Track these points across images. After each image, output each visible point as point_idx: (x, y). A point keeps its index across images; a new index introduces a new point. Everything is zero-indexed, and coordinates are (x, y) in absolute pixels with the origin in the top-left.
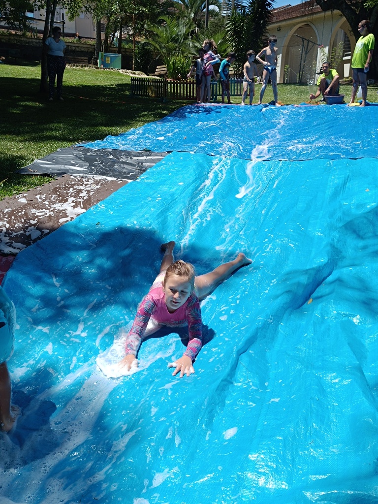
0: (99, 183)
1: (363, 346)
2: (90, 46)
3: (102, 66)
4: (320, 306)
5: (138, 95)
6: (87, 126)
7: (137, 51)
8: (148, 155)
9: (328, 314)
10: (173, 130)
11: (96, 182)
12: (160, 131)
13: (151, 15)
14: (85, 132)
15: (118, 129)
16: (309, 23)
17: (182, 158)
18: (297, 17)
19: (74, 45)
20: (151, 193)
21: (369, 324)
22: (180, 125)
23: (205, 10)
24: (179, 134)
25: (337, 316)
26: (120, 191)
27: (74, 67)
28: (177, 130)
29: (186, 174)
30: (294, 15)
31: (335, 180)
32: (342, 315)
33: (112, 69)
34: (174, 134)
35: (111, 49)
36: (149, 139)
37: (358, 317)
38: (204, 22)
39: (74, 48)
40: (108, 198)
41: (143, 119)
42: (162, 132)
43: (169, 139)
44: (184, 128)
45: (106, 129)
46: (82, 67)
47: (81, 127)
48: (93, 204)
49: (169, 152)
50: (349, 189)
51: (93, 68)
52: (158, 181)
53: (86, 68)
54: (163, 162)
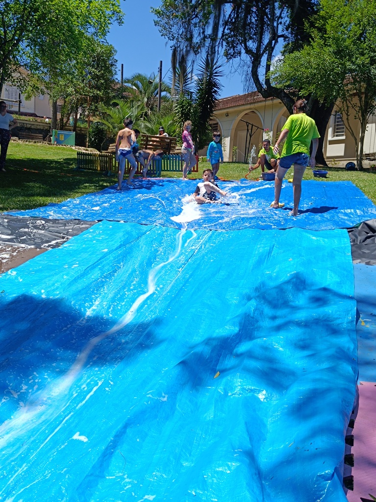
0: (15, 251)
1: (265, 426)
2: (46, 125)
3: (56, 143)
4: (224, 380)
5: (83, 168)
6: (22, 196)
7: (91, 130)
8: (77, 224)
9: (232, 389)
10: (110, 201)
11: (13, 249)
12: (97, 201)
13: (106, 98)
14: (18, 201)
15: (55, 200)
16: (254, 111)
17: (111, 227)
18: (243, 105)
19: (30, 123)
20: (70, 261)
21: (275, 400)
22: (118, 196)
23: (158, 96)
24: (116, 204)
25: (241, 392)
26: (37, 258)
27: (27, 143)
28: (114, 201)
29: (111, 241)
30: (241, 103)
31: (261, 248)
32: (248, 391)
33: (65, 145)
34: (111, 204)
35: (66, 127)
36: (84, 208)
37: (264, 392)
38: (157, 106)
39: (29, 126)
40: (22, 265)
41: (83, 190)
42: (99, 203)
43: (105, 209)
44: (122, 199)
45: (41, 199)
46: (35, 142)
47: (16, 196)
48: (3, 272)
49: (99, 221)
50: (274, 257)
51: (45, 144)
52: (81, 248)
53: (39, 144)
54: (91, 230)
